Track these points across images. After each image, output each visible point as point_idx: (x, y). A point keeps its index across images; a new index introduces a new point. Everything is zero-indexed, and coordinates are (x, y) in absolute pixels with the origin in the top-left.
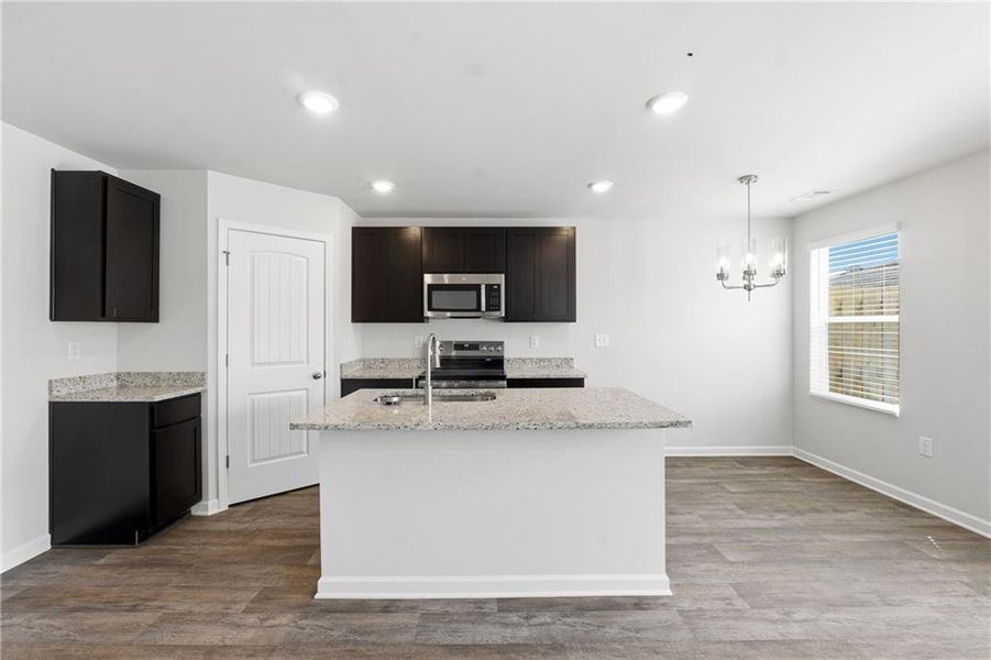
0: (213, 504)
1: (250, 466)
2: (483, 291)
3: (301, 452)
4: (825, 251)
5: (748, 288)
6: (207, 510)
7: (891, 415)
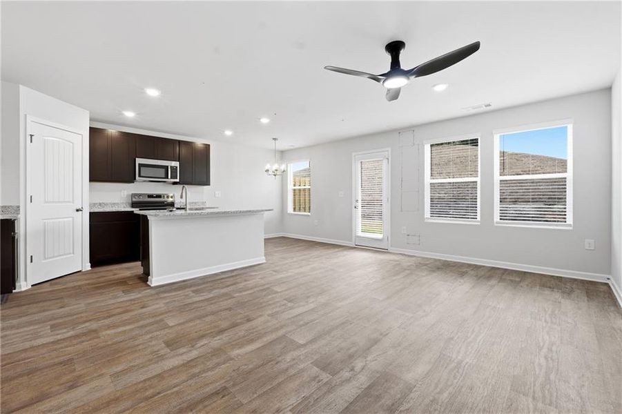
0: (23, 285)
1: (44, 261)
2: (169, 170)
3: (70, 254)
5: (275, 175)
6: (20, 288)
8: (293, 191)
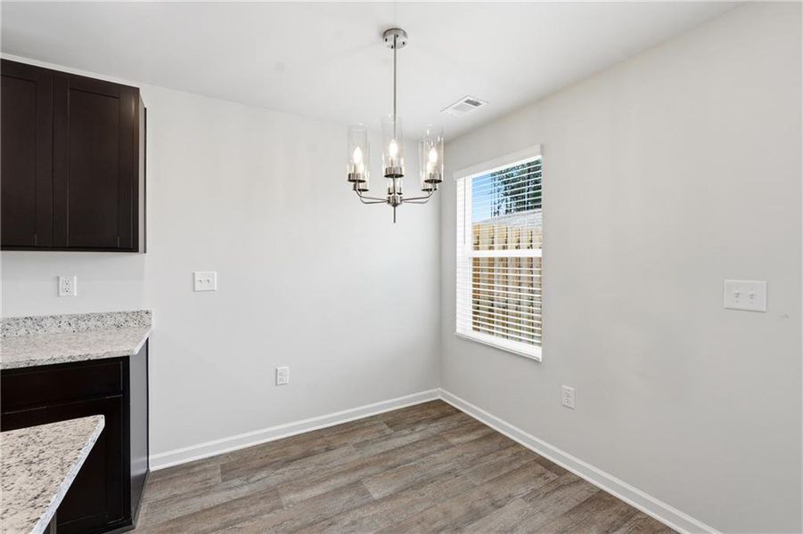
4: (469, 179)
7: (535, 361)
8: (470, 266)
